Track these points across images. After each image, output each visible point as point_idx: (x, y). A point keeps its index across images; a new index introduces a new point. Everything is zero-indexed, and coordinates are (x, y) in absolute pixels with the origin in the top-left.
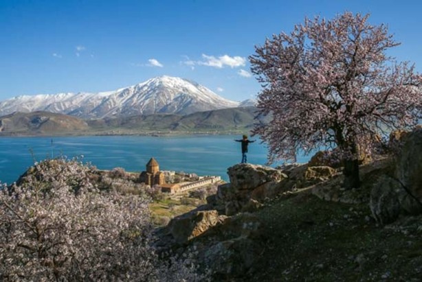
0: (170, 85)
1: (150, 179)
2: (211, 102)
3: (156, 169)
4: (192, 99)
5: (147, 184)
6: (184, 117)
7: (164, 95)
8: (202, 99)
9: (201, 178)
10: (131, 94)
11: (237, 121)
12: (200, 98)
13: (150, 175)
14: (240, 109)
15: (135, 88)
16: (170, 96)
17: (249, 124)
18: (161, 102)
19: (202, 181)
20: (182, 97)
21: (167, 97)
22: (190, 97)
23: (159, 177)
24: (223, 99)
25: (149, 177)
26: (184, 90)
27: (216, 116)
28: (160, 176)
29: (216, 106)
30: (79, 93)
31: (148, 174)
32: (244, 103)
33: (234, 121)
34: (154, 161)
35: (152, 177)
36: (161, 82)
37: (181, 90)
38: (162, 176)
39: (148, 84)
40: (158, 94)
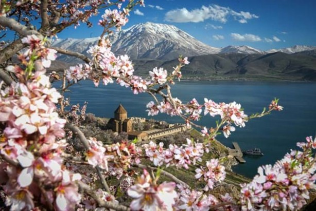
0: (153, 31)
1: (117, 126)
2: (193, 48)
3: (124, 116)
4: (174, 45)
5: (115, 131)
6: (165, 63)
7: (147, 41)
8: (184, 46)
9: (171, 125)
10: (116, 39)
11: (218, 67)
12: (182, 44)
13: (118, 122)
14: (221, 55)
15: (119, 34)
16: (152, 42)
17: (229, 70)
18: (144, 48)
19: (172, 129)
20: (164, 42)
21: (150, 44)
22: (172, 43)
23: (126, 125)
24: (204, 45)
25: (117, 124)
26: (166, 36)
27: (197, 62)
28: (128, 123)
29: (198, 51)
30: (67, 39)
31: (116, 121)
32: (225, 49)
33: (215, 67)
34: (122, 108)
35: (120, 124)
36: (144, 29)
37: (163, 36)
38: (129, 124)
39: (132, 31)
40: (140, 40)
